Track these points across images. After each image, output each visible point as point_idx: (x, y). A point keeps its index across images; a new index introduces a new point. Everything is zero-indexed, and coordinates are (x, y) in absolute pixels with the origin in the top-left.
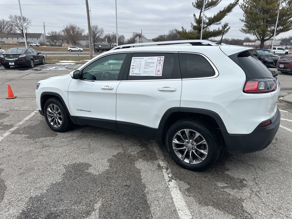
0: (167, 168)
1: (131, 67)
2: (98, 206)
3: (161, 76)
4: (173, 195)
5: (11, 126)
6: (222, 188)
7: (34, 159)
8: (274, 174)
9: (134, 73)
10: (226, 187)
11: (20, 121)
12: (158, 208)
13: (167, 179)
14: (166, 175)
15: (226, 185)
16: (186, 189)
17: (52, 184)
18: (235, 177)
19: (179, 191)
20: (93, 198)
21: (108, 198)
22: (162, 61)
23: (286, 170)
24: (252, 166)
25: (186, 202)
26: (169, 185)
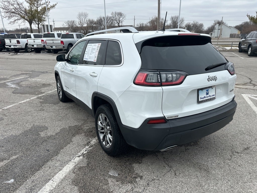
0: (92, 146)
1: (86, 52)
2: (14, 157)
3: (96, 61)
4: (65, 168)
5: (44, 93)
6: (110, 176)
7: (25, 117)
8: (182, 182)
9: (86, 58)
10: (114, 177)
11: (51, 90)
12: (42, 173)
13: (80, 154)
14: (84, 151)
15: (117, 175)
16: (80, 167)
17: (12, 135)
18: (136, 172)
19: (74, 166)
20: (18, 152)
21: (26, 155)
22: (99, 48)
23: (204, 184)
24: (171, 167)
25: (66, 176)
26: (74, 159)
